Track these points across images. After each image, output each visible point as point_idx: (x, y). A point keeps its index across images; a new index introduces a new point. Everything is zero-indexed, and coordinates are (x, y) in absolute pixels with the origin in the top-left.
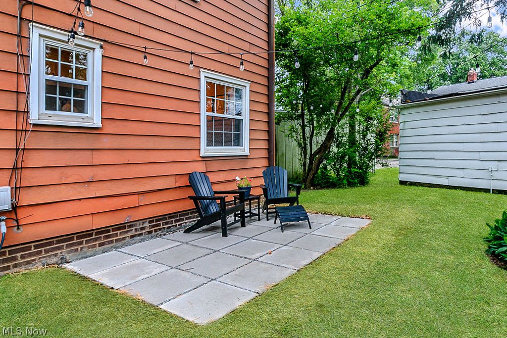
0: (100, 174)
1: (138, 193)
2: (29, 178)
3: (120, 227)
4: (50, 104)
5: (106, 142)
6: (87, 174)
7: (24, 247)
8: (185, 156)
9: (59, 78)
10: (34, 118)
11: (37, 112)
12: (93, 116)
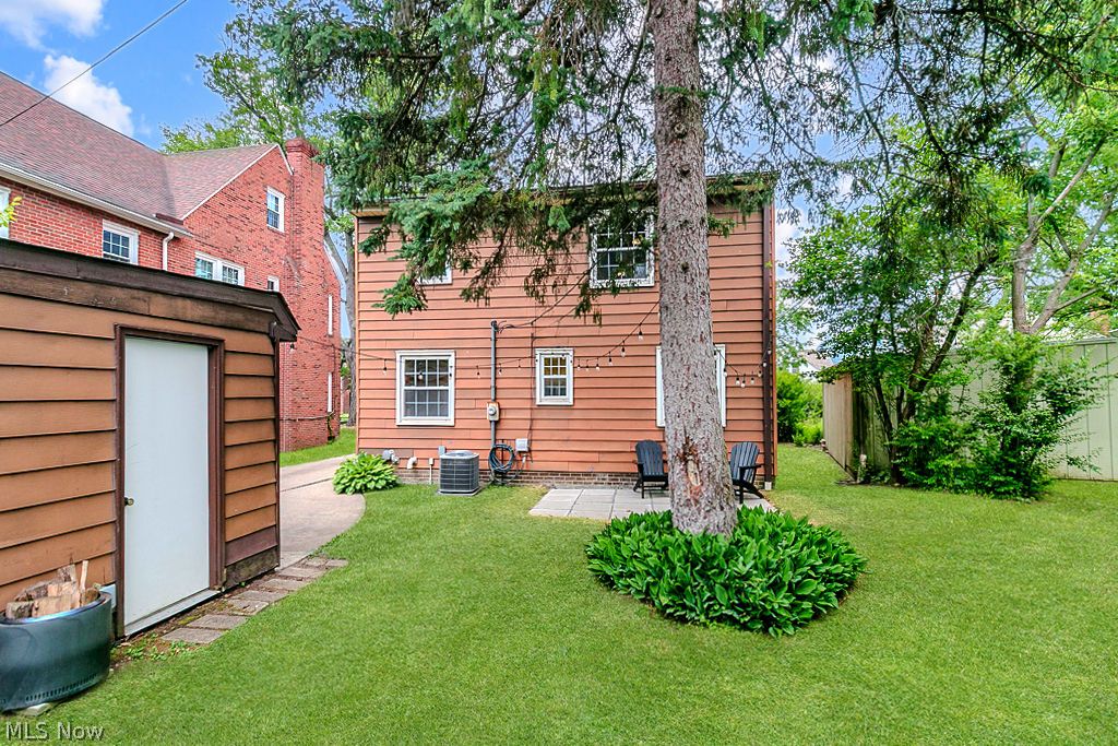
0: (574, 435)
1: (599, 452)
2: (536, 435)
3: (587, 474)
4: (547, 392)
5: (577, 414)
6: (565, 435)
7: (535, 473)
8: (641, 426)
9: (551, 376)
10: (538, 403)
11: (541, 398)
12: (568, 399)
